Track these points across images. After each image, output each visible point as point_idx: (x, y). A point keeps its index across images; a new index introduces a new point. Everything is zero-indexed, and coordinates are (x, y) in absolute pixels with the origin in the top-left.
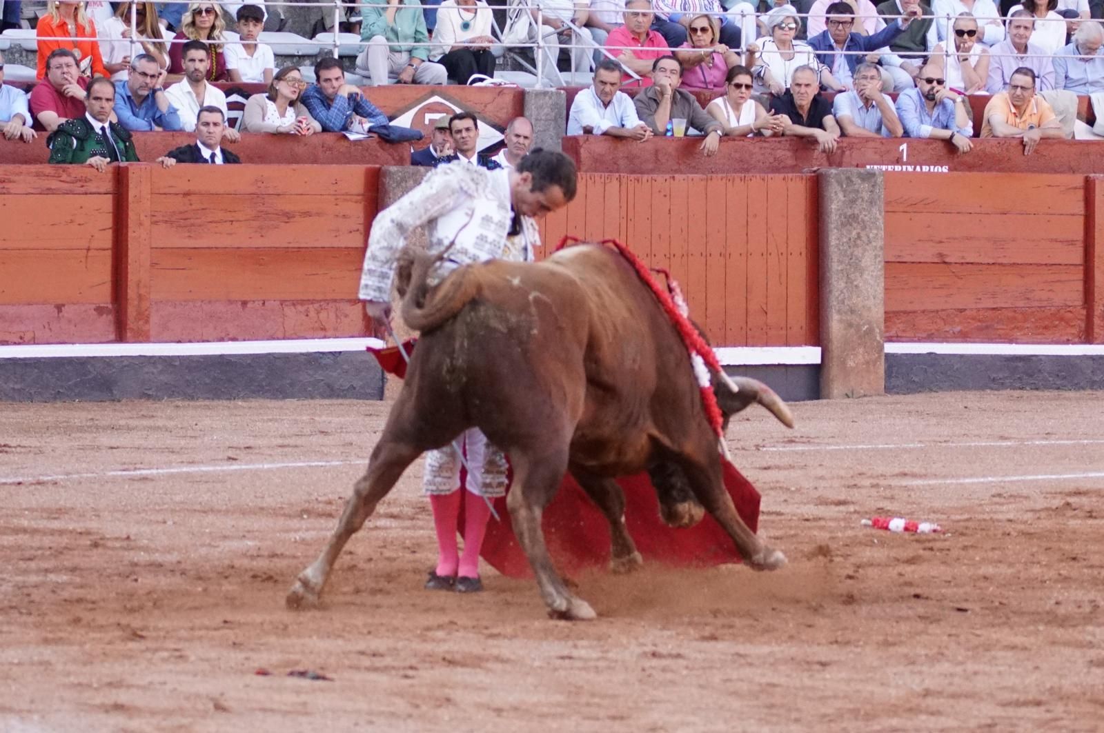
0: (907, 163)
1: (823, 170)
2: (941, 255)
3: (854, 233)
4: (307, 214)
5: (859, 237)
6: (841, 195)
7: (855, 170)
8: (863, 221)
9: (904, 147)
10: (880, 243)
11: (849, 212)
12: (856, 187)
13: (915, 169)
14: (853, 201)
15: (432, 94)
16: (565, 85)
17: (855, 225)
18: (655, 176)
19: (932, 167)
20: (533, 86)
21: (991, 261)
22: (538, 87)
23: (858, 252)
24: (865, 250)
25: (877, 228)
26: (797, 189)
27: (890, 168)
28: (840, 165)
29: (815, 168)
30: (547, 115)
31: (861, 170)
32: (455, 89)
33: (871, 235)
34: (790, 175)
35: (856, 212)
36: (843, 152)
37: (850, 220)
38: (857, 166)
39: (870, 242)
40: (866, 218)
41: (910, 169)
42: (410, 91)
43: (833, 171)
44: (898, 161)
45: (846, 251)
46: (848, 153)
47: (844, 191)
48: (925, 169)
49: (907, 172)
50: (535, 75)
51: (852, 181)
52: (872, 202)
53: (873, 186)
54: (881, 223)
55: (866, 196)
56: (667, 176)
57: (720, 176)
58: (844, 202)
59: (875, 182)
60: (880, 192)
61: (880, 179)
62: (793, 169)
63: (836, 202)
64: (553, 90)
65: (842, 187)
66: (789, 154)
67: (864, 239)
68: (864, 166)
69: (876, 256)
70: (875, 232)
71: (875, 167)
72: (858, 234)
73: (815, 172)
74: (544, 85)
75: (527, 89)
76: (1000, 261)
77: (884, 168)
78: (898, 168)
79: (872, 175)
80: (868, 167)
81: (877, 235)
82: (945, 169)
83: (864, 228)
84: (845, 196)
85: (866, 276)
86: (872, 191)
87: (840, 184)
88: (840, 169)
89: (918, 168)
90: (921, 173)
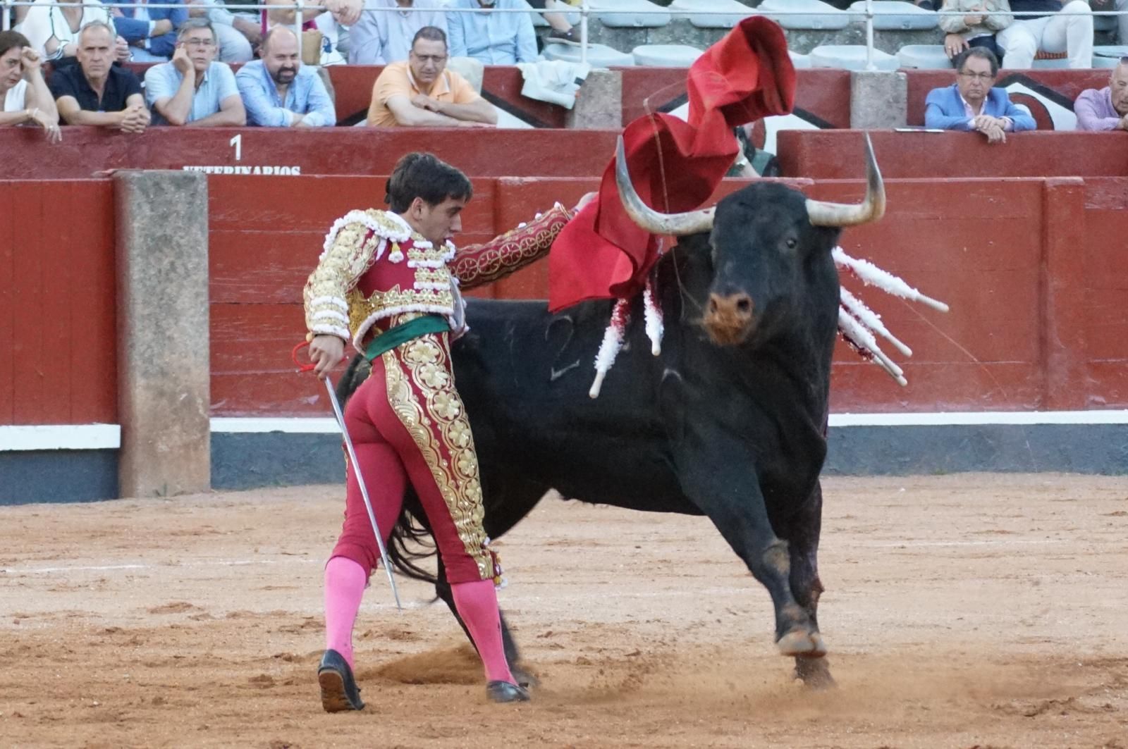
0: (241, 164)
1: (122, 173)
3: (166, 262)
5: (173, 267)
6: (146, 209)
7: (166, 172)
8: (179, 245)
9: (239, 140)
10: (201, 276)
11: (159, 233)
12: (168, 196)
13: (252, 171)
14: (165, 217)
17: (166, 250)
19: (277, 168)
23: (171, 289)
24: (181, 286)
25: (199, 255)
27: (217, 169)
28: (145, 165)
29: (110, 171)
31: (175, 173)
33: (190, 266)
34: (74, 181)
35: (169, 232)
37: (161, 243)
38: (171, 167)
39: (188, 275)
40: (182, 241)
41: (246, 170)
43: (135, 174)
44: (230, 161)
45: (154, 288)
47: (152, 203)
48: (268, 170)
49: (242, 177)
51: (163, 189)
52: (190, 218)
53: (193, 195)
54: (203, 248)
55: (182, 208)
58: (151, 218)
59: (196, 190)
60: (202, 202)
61: (202, 185)
63: (139, 219)
65: (148, 196)
66: (75, 150)
67: (181, 270)
68: (179, 167)
69: (197, 295)
70: (197, 260)
71: (197, 168)
72: (172, 264)
73: (109, 175)
77: (208, 169)
78: (228, 170)
79: (191, 179)
80: (186, 168)
81: (198, 265)
82: (295, 171)
83: (180, 255)
84: (152, 210)
85: (184, 323)
86: (190, 203)
87: (145, 192)
88: (145, 171)
89: (257, 171)
90: (262, 178)
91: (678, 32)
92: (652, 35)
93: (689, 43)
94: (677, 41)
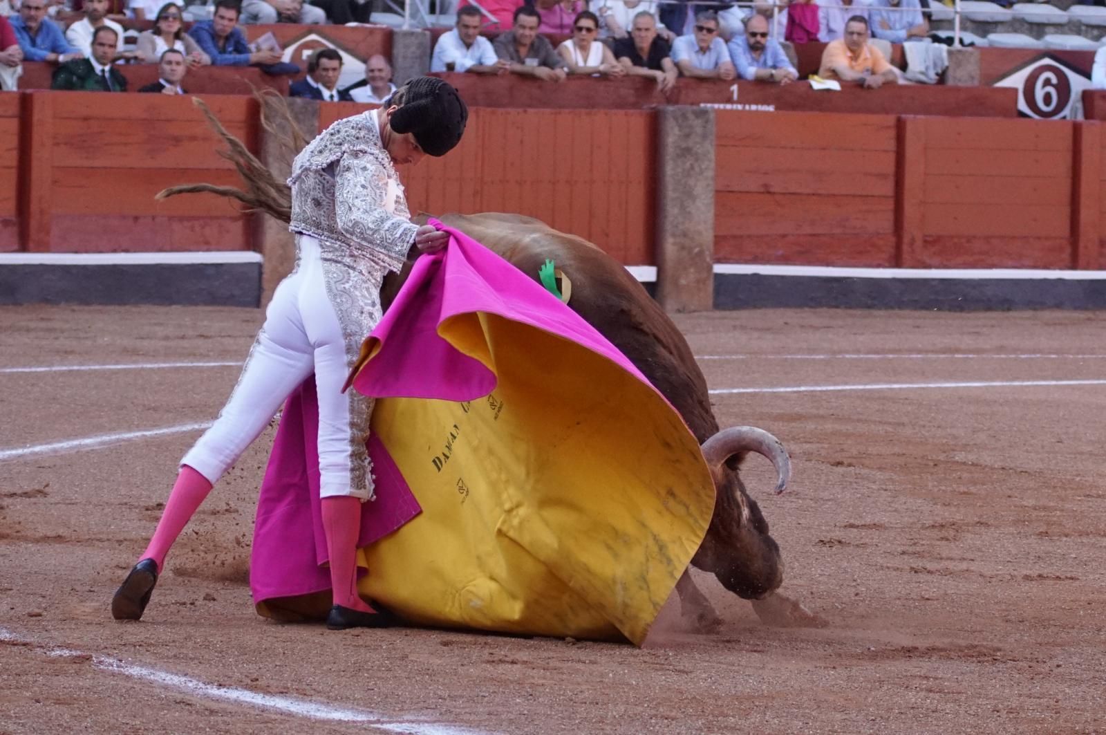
0: (738, 102)
1: (661, 107)
2: (765, 186)
3: (688, 165)
4: (193, 138)
5: (692, 167)
6: (676, 131)
7: (689, 108)
8: (696, 154)
9: (735, 88)
10: (710, 173)
11: (684, 145)
12: (691, 122)
13: (744, 107)
14: (687, 136)
15: (310, 32)
16: (429, 26)
17: (688, 156)
18: (510, 110)
19: (760, 106)
20: (400, 26)
21: (811, 191)
22: (406, 28)
23: (691, 182)
24: (697, 180)
25: (709, 160)
26: (636, 123)
27: (722, 106)
28: (676, 102)
29: (654, 105)
30: (414, 53)
31: (695, 107)
32: (332, 28)
33: (703, 167)
34: (631, 111)
35: (690, 145)
36: (680, 92)
37: (686, 152)
38: (692, 104)
39: (701, 172)
40: (699, 151)
41: (740, 107)
42: (291, 29)
43: (670, 108)
44: (729, 100)
45: (680, 180)
46: (684, 92)
47: (680, 126)
48: (754, 107)
49: (737, 111)
50: (403, 16)
51: (687, 118)
52: (704, 137)
53: (707, 122)
54: (712, 156)
55: (699, 130)
56: (520, 110)
57: (567, 111)
58: (679, 136)
59: (708, 119)
60: (712, 128)
61: (712, 116)
62: (635, 105)
63: (672, 136)
64: (419, 30)
65: (677, 122)
66: (632, 92)
67: (697, 169)
68: (698, 104)
69: (708, 185)
70: (707, 163)
71: (709, 105)
72: (692, 165)
73: (653, 108)
74: (411, 26)
75: (396, 30)
76: (820, 192)
77: (716, 106)
78: (729, 106)
79: (704, 112)
80: (702, 105)
81: (708, 167)
82: (771, 108)
83: (697, 160)
84: (680, 131)
85: (698, 203)
86: (705, 127)
87: (676, 119)
88: (676, 106)
89: (747, 107)
90: (750, 112)
91: (1017, 25)
92: (1000, 27)
93: (1022, 32)
94: (1015, 31)
